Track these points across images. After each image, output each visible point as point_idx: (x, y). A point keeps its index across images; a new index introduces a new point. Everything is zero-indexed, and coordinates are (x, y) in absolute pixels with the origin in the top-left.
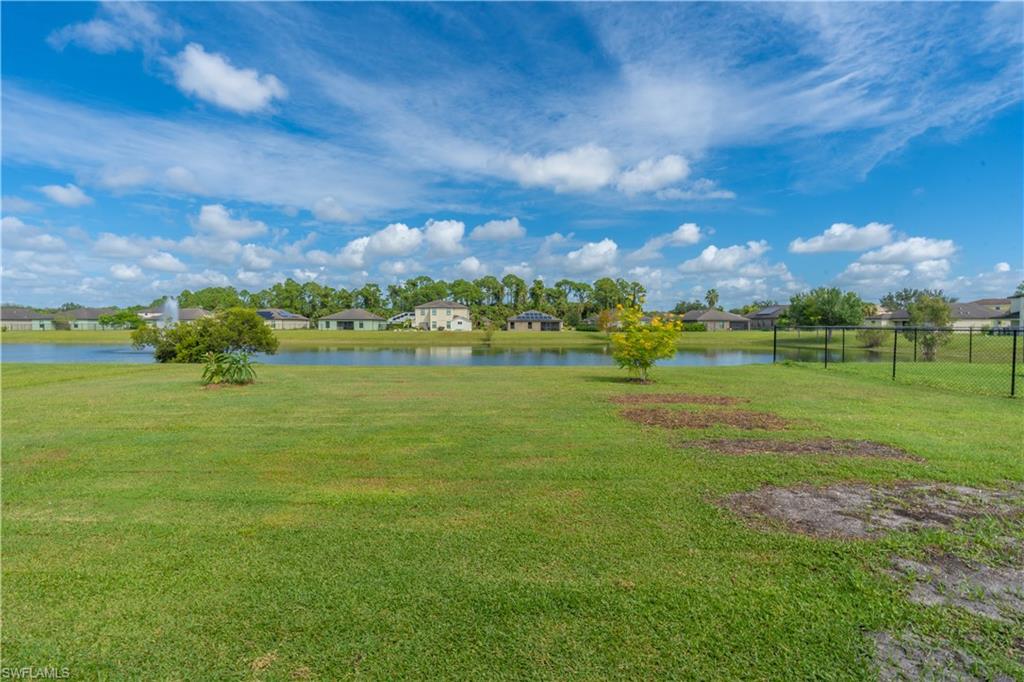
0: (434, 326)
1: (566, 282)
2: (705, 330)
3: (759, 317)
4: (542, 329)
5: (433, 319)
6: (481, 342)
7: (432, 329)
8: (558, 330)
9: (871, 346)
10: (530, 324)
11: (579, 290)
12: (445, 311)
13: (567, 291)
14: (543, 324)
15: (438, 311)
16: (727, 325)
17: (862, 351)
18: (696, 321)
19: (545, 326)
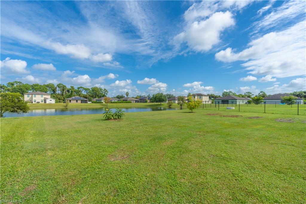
0: (35, 101)
1: (81, 87)
2: (131, 103)
3: (140, 99)
4: (81, 103)
5: (34, 98)
6: (64, 107)
7: (33, 103)
8: (87, 103)
9: (170, 106)
10: (77, 101)
11: (86, 90)
12: (40, 96)
13: (82, 90)
14: (81, 101)
15: (37, 96)
16: (134, 101)
17: (168, 107)
18: (127, 100)
19: (82, 101)
